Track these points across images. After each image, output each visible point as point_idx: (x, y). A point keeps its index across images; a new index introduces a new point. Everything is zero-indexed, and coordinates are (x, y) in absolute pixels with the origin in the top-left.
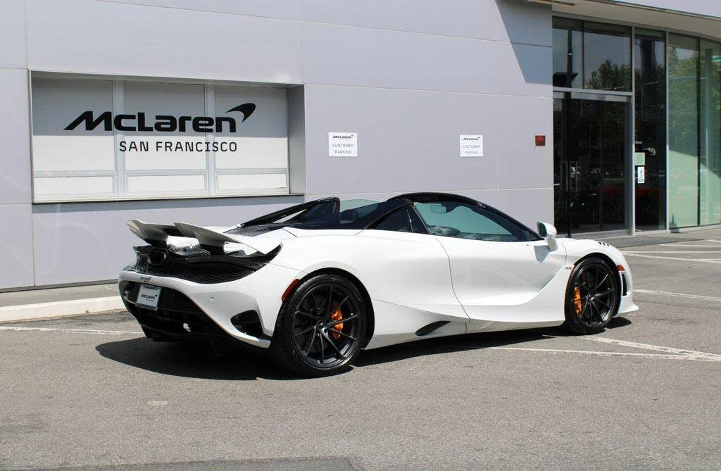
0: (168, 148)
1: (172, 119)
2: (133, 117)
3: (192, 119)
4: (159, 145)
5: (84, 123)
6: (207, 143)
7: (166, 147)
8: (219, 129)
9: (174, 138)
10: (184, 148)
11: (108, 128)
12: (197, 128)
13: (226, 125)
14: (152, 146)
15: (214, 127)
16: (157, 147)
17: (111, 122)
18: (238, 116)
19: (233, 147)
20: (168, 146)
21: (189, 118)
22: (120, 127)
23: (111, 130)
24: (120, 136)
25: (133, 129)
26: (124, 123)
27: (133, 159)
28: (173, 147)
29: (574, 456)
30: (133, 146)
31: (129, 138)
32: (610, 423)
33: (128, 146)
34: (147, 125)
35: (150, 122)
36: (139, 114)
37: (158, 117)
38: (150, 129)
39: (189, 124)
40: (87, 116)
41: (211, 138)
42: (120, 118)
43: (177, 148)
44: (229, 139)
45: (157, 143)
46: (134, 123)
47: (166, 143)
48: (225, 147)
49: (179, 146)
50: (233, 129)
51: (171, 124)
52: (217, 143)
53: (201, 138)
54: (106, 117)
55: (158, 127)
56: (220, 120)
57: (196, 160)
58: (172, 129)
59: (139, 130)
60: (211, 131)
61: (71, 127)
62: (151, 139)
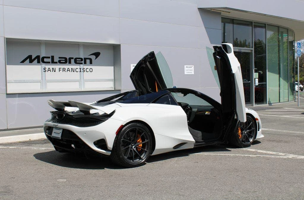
0: (64, 71)
1: (66, 59)
2: (49, 58)
3: (74, 58)
4: (60, 69)
5: (28, 60)
6: (80, 69)
7: (63, 70)
8: (85, 63)
9: (66, 67)
10: (71, 71)
11: (39, 62)
12: (76, 62)
13: (88, 61)
14: (57, 70)
15: (83, 62)
17: (40, 60)
18: (93, 57)
19: (91, 70)
20: (64, 70)
21: (73, 58)
22: (44, 62)
23: (40, 63)
24: (44, 66)
25: (49, 63)
26: (45, 60)
27: (49, 75)
28: (66, 70)
30: (49, 70)
31: (47, 67)
33: (47, 70)
34: (55, 61)
36: (52, 56)
37: (60, 58)
38: (56, 63)
39: (73, 61)
40: (30, 57)
41: (82, 66)
42: (43, 58)
44: (89, 67)
46: (50, 60)
47: (63, 68)
48: (88, 70)
49: (68, 70)
50: (91, 63)
51: (65, 61)
52: (84, 69)
53: (78, 67)
54: (38, 57)
55: (60, 62)
56: (85, 59)
57: (76, 75)
58: (66, 62)
59: (52, 63)
60: (82, 63)
61: (23, 62)
62: (57, 67)
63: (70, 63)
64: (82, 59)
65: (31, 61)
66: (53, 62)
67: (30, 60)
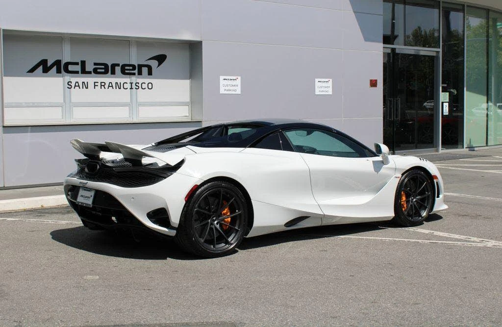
0: (103, 87)
1: (106, 65)
2: (77, 64)
3: (120, 66)
4: (96, 84)
5: (41, 67)
6: (131, 83)
7: (101, 85)
8: (140, 73)
9: (107, 79)
10: (114, 87)
11: (59, 71)
12: (123, 72)
13: (145, 70)
14: (91, 85)
15: (136, 71)
16: (95, 86)
17: (61, 68)
18: (154, 63)
19: (150, 86)
20: (103, 85)
21: (118, 65)
22: (67, 71)
23: (61, 73)
24: (68, 78)
25: (77, 72)
26: (71, 68)
27: (77, 94)
28: (106, 86)
29: (407, 323)
30: (77, 85)
31: (74, 79)
32: (432, 296)
33: (73, 85)
34: (87, 70)
35: (89, 67)
36: (81, 61)
37: (95, 64)
38: (90, 73)
39: (118, 69)
40: (44, 63)
41: (134, 79)
42: (67, 64)
43: (109, 86)
44: (147, 81)
45: (95, 83)
46: (78, 68)
47: (101, 83)
48: (144, 86)
49: (110, 85)
50: (150, 73)
51: (104, 69)
52: (138, 83)
53: (127, 80)
54: (58, 63)
55: (95, 71)
56: (140, 67)
57: (123, 95)
58: (106, 72)
59: (81, 73)
60: (134, 74)
61: (32, 71)
62: (90, 80)
63: (113, 73)
64: (134, 67)
65: (46, 70)
66: (84, 71)
67: (45, 67)
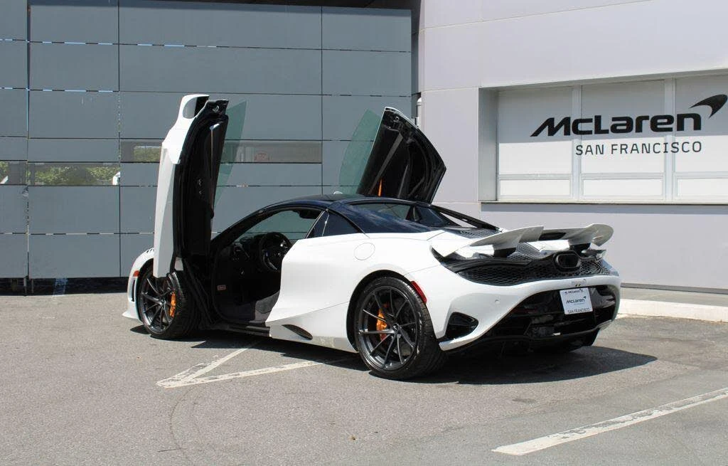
0: (623, 151)
1: (629, 120)
2: (589, 121)
3: (650, 118)
4: (614, 147)
5: (546, 130)
6: (666, 144)
7: (621, 149)
8: (681, 127)
9: (630, 140)
10: (640, 149)
11: (567, 133)
12: (655, 128)
13: (689, 123)
14: (607, 149)
15: (674, 125)
16: (613, 149)
17: (571, 127)
18: (705, 111)
19: (697, 146)
20: (623, 148)
21: (647, 118)
22: (576, 132)
23: (569, 134)
24: (575, 140)
25: (589, 132)
26: (582, 127)
27: (590, 163)
28: (629, 150)
30: (589, 150)
31: (586, 142)
33: (584, 150)
34: (603, 128)
35: (606, 125)
36: (596, 117)
37: (614, 119)
38: (606, 132)
39: (646, 125)
40: (550, 122)
41: (669, 138)
42: (577, 122)
43: (632, 150)
44: (691, 139)
45: (613, 145)
46: (591, 126)
47: (621, 145)
48: (686, 147)
49: (635, 148)
50: (697, 126)
51: (627, 125)
52: (677, 143)
53: (660, 139)
54: (566, 121)
55: (614, 129)
56: (681, 118)
57: (654, 162)
58: (629, 130)
59: (596, 133)
60: (670, 130)
61: (536, 134)
62: (607, 142)
63: (639, 129)
64: (670, 119)
65: (552, 132)
66: (599, 131)
67: (551, 127)
